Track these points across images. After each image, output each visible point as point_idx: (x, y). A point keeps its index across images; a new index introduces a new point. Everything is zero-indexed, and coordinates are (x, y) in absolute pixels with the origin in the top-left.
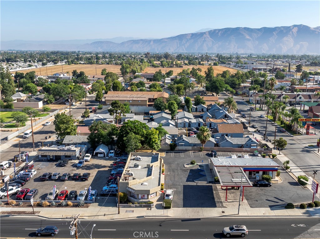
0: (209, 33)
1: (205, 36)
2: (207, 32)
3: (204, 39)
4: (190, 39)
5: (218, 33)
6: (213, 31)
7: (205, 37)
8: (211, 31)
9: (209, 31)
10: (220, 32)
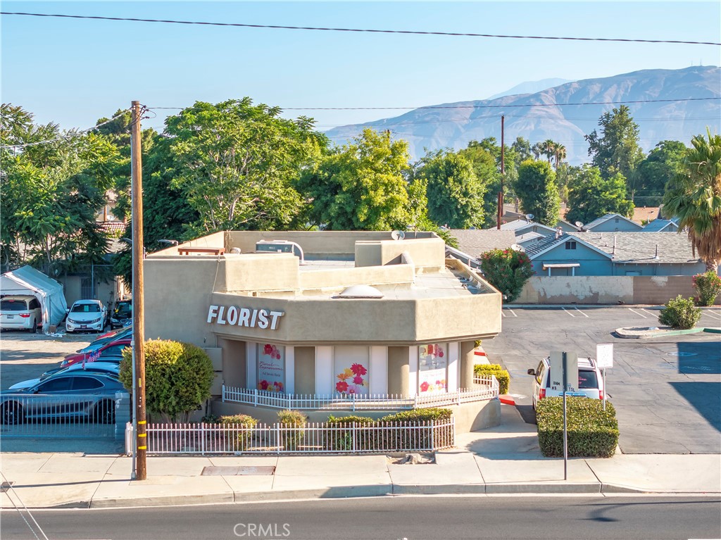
0: (558, 97)
1: (536, 110)
2: (546, 92)
3: (533, 127)
4: (466, 127)
5: (600, 94)
6: (576, 85)
7: (540, 117)
8: (567, 86)
9: (556, 89)
10: (612, 90)
